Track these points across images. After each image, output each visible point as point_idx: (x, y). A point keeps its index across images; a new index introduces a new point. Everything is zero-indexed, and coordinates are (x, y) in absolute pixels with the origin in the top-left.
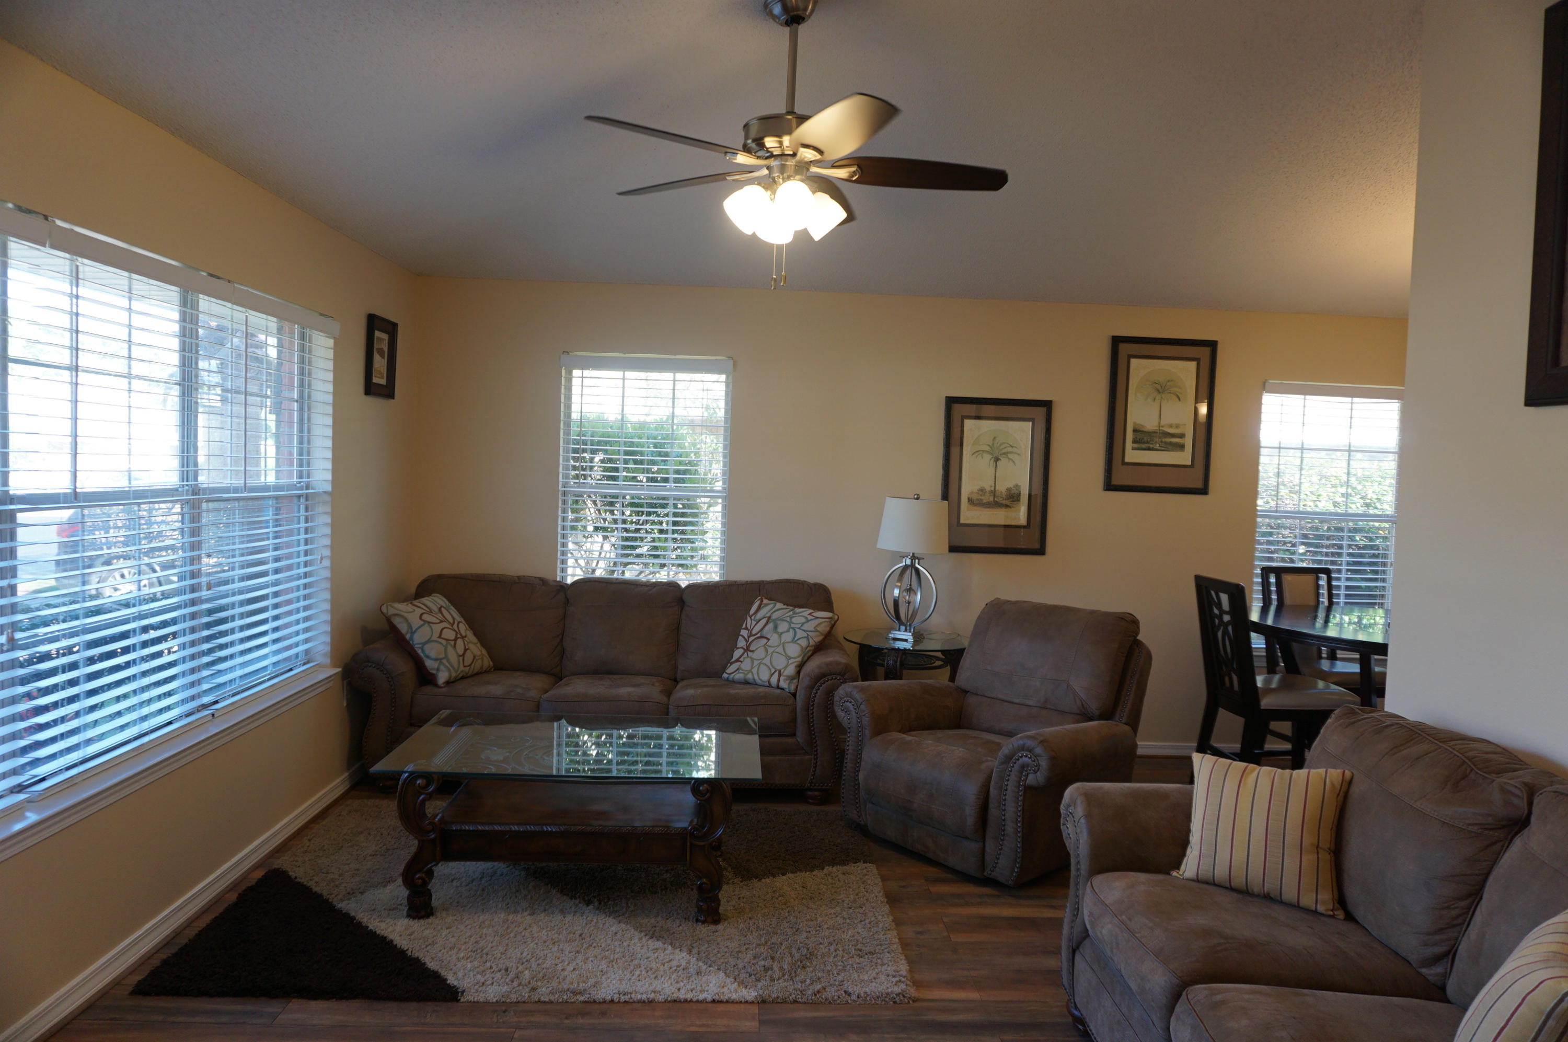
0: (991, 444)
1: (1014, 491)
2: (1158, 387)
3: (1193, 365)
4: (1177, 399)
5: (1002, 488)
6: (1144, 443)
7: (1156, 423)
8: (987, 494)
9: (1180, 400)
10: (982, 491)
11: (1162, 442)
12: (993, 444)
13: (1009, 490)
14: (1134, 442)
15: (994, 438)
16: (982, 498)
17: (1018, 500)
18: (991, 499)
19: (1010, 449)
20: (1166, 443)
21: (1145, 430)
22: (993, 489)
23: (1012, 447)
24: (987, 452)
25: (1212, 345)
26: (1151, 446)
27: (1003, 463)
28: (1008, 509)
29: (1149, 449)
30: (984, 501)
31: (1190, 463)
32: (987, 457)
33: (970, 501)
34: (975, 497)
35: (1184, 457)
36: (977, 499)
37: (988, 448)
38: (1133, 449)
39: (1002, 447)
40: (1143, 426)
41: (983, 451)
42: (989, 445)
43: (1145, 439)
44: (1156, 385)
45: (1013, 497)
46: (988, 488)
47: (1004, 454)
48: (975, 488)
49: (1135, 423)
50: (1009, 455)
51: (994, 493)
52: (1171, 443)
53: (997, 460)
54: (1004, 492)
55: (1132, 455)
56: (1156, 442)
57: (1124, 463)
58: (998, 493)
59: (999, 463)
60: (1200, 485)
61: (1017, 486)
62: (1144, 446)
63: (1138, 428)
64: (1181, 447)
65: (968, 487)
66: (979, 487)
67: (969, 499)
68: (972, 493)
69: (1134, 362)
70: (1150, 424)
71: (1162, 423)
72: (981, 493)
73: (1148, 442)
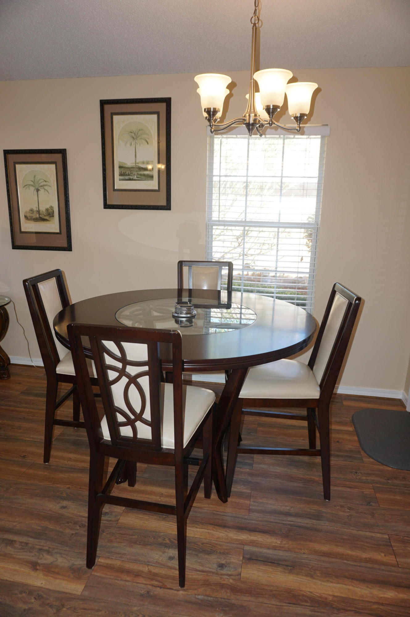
0: (33, 180)
1: (50, 211)
2: (133, 135)
3: (155, 117)
4: (146, 143)
5: (43, 208)
6: (127, 175)
7: (134, 161)
8: (35, 213)
9: (148, 144)
10: (32, 211)
11: (138, 174)
12: (34, 180)
13: (47, 210)
14: (121, 175)
15: (35, 176)
16: (32, 215)
17: (53, 216)
18: (38, 216)
19: (45, 183)
20: (141, 175)
21: (126, 166)
22: (38, 209)
23: (46, 181)
24: (32, 185)
25: (168, 101)
26: (131, 177)
27: (41, 192)
28: (48, 222)
29: (130, 180)
30: (34, 217)
31: (157, 188)
32: (32, 189)
33: (26, 217)
34: (28, 215)
35: (153, 185)
36: (30, 216)
37: (32, 183)
38: (120, 180)
39: (39, 182)
40: (125, 164)
41: (29, 185)
42: (32, 181)
43: (127, 173)
44: (131, 134)
45: (50, 214)
46: (35, 209)
47: (42, 186)
48: (28, 209)
49: (119, 162)
50: (45, 187)
51: (38, 212)
52: (144, 175)
53: (38, 190)
54: (44, 211)
55: (120, 184)
56: (134, 175)
57: (114, 190)
58: (41, 212)
59: (39, 192)
60: (164, 203)
61: (52, 207)
62: (127, 177)
63: (122, 165)
64: (151, 177)
65: (24, 208)
66: (29, 209)
67: (25, 216)
68: (26, 212)
69: (115, 118)
70: (130, 163)
71: (137, 161)
72: (31, 212)
73: (129, 175)
